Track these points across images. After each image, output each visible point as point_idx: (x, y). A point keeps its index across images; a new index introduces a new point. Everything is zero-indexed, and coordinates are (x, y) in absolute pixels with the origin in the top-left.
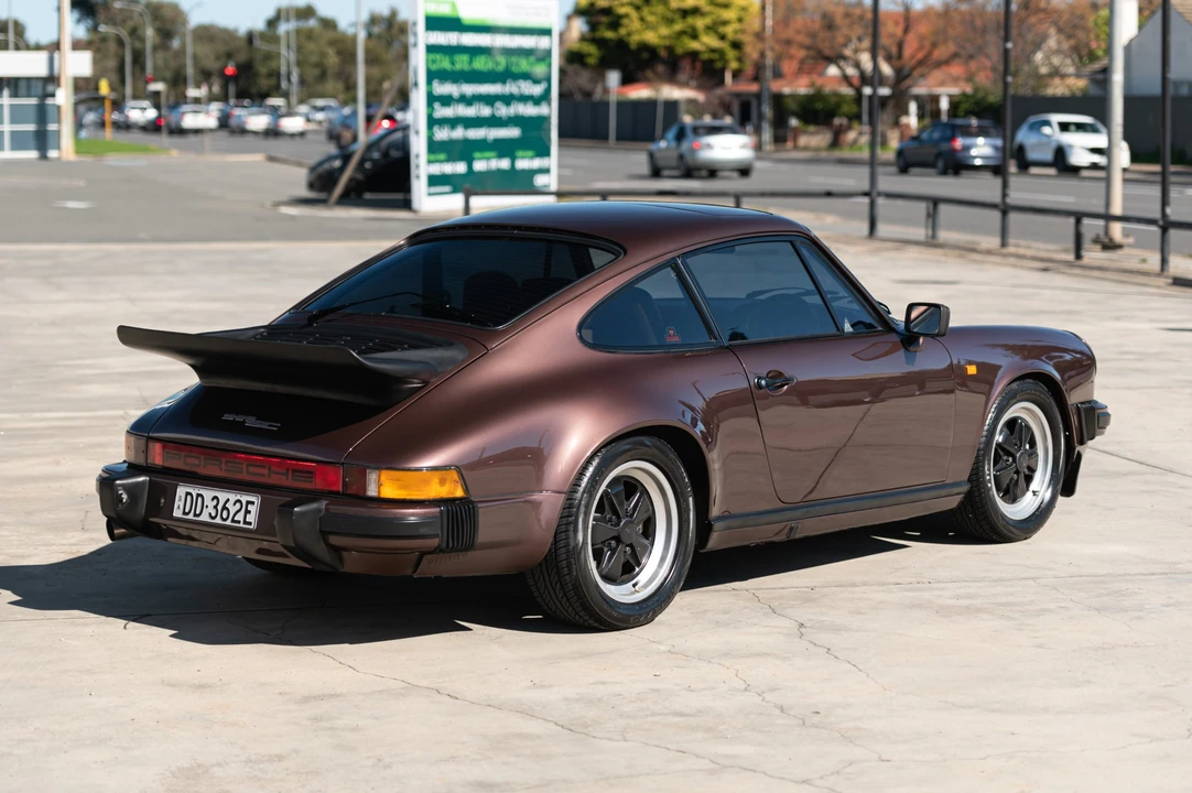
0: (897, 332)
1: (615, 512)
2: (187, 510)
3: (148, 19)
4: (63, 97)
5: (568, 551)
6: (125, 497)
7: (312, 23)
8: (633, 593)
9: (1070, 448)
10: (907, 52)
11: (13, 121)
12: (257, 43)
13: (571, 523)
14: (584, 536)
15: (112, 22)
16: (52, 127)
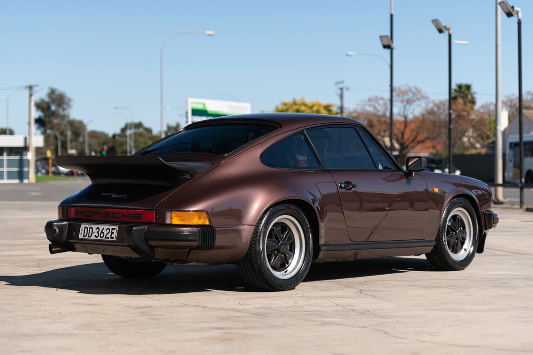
0: (403, 171)
1: (277, 238)
2: (85, 235)
3: (68, 127)
4: (30, 156)
5: (256, 253)
6: (57, 230)
7: (141, 130)
8: (285, 275)
9: (481, 231)
10: (406, 137)
11: (8, 166)
12: (117, 138)
13: (257, 240)
14: (263, 246)
15: (52, 129)
16: (26, 169)
